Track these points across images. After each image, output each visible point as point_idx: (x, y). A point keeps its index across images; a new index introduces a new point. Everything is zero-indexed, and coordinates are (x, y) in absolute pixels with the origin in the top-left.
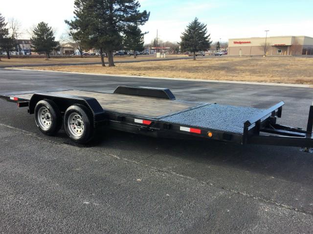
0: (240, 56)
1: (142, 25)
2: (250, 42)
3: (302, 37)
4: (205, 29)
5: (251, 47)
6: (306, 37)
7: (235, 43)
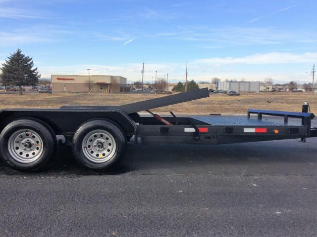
0: (65, 92)
3: (118, 77)
4: (30, 62)
5: (75, 84)
6: (121, 77)
7: (58, 79)
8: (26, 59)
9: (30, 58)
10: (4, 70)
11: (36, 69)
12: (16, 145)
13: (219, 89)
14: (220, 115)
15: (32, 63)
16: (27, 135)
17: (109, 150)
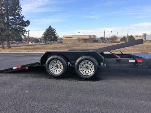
0: (69, 43)
1: (27, 27)
2: (72, 37)
3: (92, 35)
4: (55, 30)
5: (73, 39)
6: (94, 35)
7: (66, 37)
8: (53, 29)
9: (55, 29)
10: (44, 35)
11: (57, 34)
12: (52, 66)
13: (147, 39)
14: (148, 53)
15: (55, 31)
16: (57, 62)
17: (91, 70)
